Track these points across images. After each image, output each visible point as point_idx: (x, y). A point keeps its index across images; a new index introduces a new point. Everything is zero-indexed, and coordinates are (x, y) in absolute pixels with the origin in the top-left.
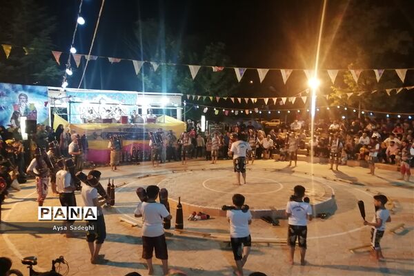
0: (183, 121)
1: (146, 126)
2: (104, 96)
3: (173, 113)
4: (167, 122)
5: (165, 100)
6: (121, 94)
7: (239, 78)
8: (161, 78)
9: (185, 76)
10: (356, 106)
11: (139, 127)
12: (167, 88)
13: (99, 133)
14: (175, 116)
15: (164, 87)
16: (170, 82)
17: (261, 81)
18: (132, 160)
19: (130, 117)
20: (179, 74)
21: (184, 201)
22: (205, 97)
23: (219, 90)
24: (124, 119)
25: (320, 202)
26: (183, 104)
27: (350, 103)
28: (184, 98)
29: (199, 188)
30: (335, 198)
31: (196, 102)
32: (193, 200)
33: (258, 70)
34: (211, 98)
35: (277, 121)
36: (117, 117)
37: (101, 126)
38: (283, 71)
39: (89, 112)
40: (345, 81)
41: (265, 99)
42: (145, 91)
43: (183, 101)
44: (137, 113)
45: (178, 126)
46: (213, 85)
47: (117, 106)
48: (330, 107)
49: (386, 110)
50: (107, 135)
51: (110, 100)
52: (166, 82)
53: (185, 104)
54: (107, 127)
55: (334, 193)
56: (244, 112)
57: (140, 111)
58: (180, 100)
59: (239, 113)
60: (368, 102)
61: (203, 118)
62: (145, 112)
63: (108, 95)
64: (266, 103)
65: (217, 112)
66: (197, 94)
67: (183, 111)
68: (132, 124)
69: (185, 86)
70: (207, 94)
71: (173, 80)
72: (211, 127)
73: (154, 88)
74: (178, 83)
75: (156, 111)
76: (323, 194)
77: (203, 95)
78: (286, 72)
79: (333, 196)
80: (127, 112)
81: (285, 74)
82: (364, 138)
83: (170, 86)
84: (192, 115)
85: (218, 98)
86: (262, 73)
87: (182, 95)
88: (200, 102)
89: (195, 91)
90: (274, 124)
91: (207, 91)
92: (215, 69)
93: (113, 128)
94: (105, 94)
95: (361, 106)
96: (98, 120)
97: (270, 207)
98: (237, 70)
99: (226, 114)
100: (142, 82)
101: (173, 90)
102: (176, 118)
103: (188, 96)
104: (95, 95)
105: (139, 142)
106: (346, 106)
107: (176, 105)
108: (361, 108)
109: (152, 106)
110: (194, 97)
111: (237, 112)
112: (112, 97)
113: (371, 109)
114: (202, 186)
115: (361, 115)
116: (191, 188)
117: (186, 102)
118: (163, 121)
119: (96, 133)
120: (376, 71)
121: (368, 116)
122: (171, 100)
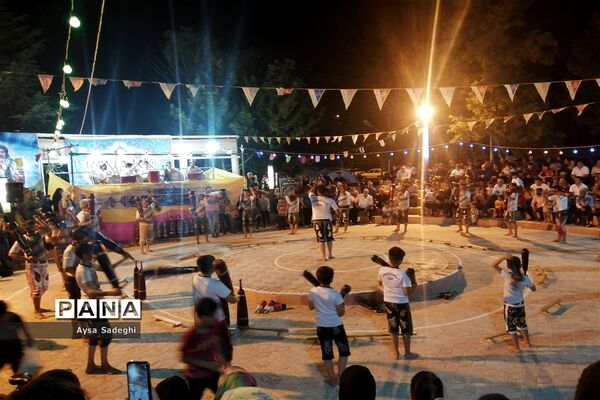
0: (241, 174)
1: (185, 184)
2: (123, 144)
3: (226, 165)
4: (217, 177)
5: (213, 146)
6: (149, 140)
7: (315, 103)
8: (206, 114)
9: (240, 110)
10: (486, 141)
11: (177, 187)
12: (216, 127)
13: (119, 198)
14: (229, 169)
15: (212, 127)
16: (219, 120)
17: (347, 107)
18: (169, 236)
20: (231, 107)
21: (250, 286)
22: (269, 139)
23: (291, 129)
24: (154, 175)
25: (442, 277)
26: (239, 151)
27: (477, 137)
28: (240, 142)
29: (268, 269)
30: (464, 270)
31: (261, 146)
32: (262, 284)
33: (342, 91)
34: (278, 139)
35: (377, 171)
36: (143, 172)
37: (119, 187)
38: (377, 92)
39: (101, 168)
40: (469, 106)
41: (353, 137)
42: (184, 135)
43: (239, 146)
44: (173, 167)
45: (234, 184)
46: (282, 121)
47: (142, 158)
48: (450, 145)
49: (529, 145)
50: (130, 201)
51: (132, 149)
52: (213, 120)
53: (242, 150)
54: (129, 188)
55: (460, 264)
56: (328, 157)
57: (177, 163)
58: (235, 144)
59: (322, 158)
60: (503, 135)
61: (270, 169)
62: (183, 164)
63: (129, 142)
64: (355, 142)
65: (288, 158)
66: (259, 135)
67: (240, 161)
68: (166, 182)
69: (241, 124)
70: (274, 134)
71: (223, 118)
72: (283, 182)
73: (198, 129)
74: (231, 121)
75: (201, 163)
76: (446, 265)
77: (266, 136)
78: (381, 92)
79: (460, 268)
80: (159, 165)
81: (380, 96)
82: (500, 186)
83: (220, 125)
84: (253, 166)
85: (288, 139)
86: (348, 96)
87: (237, 137)
89: (257, 131)
90: (375, 175)
91: (273, 130)
92: (280, 91)
93: (138, 190)
94: (124, 140)
95: (493, 140)
96: (114, 179)
97: (372, 288)
98: (312, 92)
99: (303, 161)
100: (177, 121)
101: (225, 130)
102: (231, 171)
103: (247, 138)
104: (110, 143)
105: (175, 208)
106: (472, 142)
107: (229, 152)
108: (494, 144)
109: (194, 155)
110: (255, 138)
111: (318, 159)
112: (134, 145)
113: (507, 143)
114: (274, 265)
115: (494, 152)
116: (258, 268)
117: (244, 147)
118: (211, 177)
119: (114, 197)
120: (508, 87)
121: (503, 155)
122: (221, 145)
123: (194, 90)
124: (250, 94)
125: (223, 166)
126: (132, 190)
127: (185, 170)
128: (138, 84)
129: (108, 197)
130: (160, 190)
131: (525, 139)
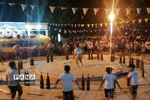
0: (49, 36)
1: (30, 40)
2: (8, 25)
3: (43, 33)
4: (41, 37)
5: (39, 26)
6: (17, 24)
7: (74, 12)
8: (37, 15)
9: (49, 14)
10: (131, 27)
11: (27, 40)
12: (40, 20)
13: (6, 44)
14: (45, 34)
15: (39, 20)
16: (41, 17)
17: (85, 14)
18: (24, 57)
19: (21, 36)
20: (45, 13)
21: (50, 75)
22: (59, 25)
23: (66, 21)
24: (19, 36)
25: (115, 72)
26: (48, 28)
27: (129, 26)
28: (48, 26)
29: (57, 69)
30: (123, 70)
31: (55, 27)
32: (55, 74)
33: (83, 9)
34: (62, 25)
35: (95, 36)
37: (7, 40)
38: (95, 9)
40: (126, 15)
41: (88, 25)
42: (29, 22)
43: (48, 27)
44: (25, 33)
45: (47, 39)
46: (63, 18)
47: (14, 30)
48: (120, 28)
49: (146, 29)
50: (11, 45)
51: (11, 27)
52: (40, 17)
53: (49, 28)
55: (122, 68)
56: (79, 31)
57: (27, 32)
58: (47, 26)
59: (77, 32)
61: (59, 35)
62: (29, 33)
63: (10, 25)
64: (88, 27)
65: (65, 32)
66: (55, 23)
67: (48, 32)
68: (23, 39)
69: (49, 19)
70: (60, 23)
71: (43, 17)
72: (63, 39)
73: (34, 20)
74: (46, 18)
75: (35, 32)
76: (117, 68)
77: (58, 23)
78: (96, 10)
79: (121, 69)
80: (20, 32)
83: (41, 19)
84: (53, 34)
85: (65, 25)
86: (85, 11)
87: (48, 23)
88: (57, 27)
91: (60, 21)
92: (62, 8)
93: (13, 41)
94: (8, 24)
95: (134, 27)
97: (92, 76)
98: (73, 9)
99: (70, 33)
100: (27, 17)
101: (43, 21)
102: (45, 35)
103: (51, 24)
104: (3, 25)
105: (26, 48)
106: (127, 27)
107: (45, 29)
108: (134, 28)
109: (33, 30)
110: (54, 24)
111: (75, 32)
112: (11, 26)
113: (138, 28)
114: (60, 68)
115: (134, 31)
116: (54, 69)
117: (50, 27)
118: (38, 37)
119: (4, 44)
120: (138, 9)
121: (137, 32)
122: (42, 26)
123: (33, 7)
124: (52, 9)
125: (43, 34)
126: (10, 41)
127: (29, 34)
128: (14, 4)
129: (2, 43)
130: (21, 41)
131: (144, 27)
